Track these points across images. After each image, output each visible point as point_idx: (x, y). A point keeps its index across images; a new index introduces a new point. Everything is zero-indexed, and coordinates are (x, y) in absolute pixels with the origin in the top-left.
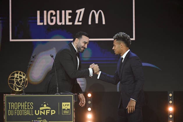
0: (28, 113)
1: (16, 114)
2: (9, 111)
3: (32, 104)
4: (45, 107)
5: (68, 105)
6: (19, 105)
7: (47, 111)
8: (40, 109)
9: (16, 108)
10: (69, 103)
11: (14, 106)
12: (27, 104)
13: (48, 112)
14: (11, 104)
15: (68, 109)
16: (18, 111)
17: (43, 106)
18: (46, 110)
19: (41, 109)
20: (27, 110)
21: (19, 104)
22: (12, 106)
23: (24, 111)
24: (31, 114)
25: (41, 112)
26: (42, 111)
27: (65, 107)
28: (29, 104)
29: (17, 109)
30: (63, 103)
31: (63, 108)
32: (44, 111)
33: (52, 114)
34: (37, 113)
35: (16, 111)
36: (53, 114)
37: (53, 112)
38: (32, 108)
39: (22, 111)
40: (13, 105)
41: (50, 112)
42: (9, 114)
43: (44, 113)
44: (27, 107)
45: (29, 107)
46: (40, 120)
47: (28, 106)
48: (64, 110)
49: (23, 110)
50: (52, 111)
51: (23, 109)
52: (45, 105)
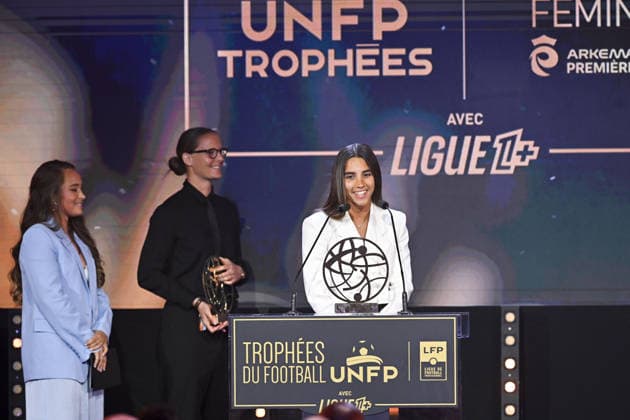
0: (306, 376)
1: (269, 378)
2: (247, 370)
3: (320, 346)
4: (364, 356)
5: (439, 350)
6: (279, 350)
7: (369, 369)
8: (348, 364)
9: (268, 360)
10: (443, 344)
11: (262, 353)
12: (303, 348)
13: (372, 371)
14: (250, 346)
15: (439, 364)
16: (275, 369)
17: (357, 354)
18: (365, 365)
19: (351, 361)
20: (304, 366)
21: (279, 346)
22: (254, 353)
23: (294, 369)
24: (317, 378)
25: (351, 372)
26: (355, 368)
27: (430, 356)
28: (312, 347)
29: (273, 364)
30: (423, 344)
31: (424, 358)
32: (361, 369)
33: (386, 378)
34: (338, 375)
35: (269, 371)
36: (389, 380)
37: (390, 373)
38: (320, 359)
39: (289, 369)
40: (257, 350)
41: (381, 373)
42: (247, 380)
43: (360, 377)
44: (303, 357)
45: (312, 357)
46: (348, 398)
47: (308, 352)
48: (427, 364)
49: (292, 367)
50: (386, 369)
51: (290, 363)
52: (364, 351)
